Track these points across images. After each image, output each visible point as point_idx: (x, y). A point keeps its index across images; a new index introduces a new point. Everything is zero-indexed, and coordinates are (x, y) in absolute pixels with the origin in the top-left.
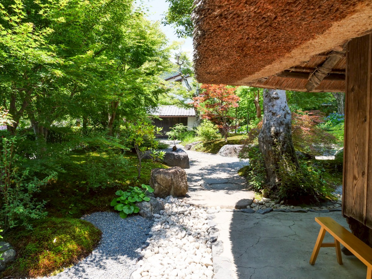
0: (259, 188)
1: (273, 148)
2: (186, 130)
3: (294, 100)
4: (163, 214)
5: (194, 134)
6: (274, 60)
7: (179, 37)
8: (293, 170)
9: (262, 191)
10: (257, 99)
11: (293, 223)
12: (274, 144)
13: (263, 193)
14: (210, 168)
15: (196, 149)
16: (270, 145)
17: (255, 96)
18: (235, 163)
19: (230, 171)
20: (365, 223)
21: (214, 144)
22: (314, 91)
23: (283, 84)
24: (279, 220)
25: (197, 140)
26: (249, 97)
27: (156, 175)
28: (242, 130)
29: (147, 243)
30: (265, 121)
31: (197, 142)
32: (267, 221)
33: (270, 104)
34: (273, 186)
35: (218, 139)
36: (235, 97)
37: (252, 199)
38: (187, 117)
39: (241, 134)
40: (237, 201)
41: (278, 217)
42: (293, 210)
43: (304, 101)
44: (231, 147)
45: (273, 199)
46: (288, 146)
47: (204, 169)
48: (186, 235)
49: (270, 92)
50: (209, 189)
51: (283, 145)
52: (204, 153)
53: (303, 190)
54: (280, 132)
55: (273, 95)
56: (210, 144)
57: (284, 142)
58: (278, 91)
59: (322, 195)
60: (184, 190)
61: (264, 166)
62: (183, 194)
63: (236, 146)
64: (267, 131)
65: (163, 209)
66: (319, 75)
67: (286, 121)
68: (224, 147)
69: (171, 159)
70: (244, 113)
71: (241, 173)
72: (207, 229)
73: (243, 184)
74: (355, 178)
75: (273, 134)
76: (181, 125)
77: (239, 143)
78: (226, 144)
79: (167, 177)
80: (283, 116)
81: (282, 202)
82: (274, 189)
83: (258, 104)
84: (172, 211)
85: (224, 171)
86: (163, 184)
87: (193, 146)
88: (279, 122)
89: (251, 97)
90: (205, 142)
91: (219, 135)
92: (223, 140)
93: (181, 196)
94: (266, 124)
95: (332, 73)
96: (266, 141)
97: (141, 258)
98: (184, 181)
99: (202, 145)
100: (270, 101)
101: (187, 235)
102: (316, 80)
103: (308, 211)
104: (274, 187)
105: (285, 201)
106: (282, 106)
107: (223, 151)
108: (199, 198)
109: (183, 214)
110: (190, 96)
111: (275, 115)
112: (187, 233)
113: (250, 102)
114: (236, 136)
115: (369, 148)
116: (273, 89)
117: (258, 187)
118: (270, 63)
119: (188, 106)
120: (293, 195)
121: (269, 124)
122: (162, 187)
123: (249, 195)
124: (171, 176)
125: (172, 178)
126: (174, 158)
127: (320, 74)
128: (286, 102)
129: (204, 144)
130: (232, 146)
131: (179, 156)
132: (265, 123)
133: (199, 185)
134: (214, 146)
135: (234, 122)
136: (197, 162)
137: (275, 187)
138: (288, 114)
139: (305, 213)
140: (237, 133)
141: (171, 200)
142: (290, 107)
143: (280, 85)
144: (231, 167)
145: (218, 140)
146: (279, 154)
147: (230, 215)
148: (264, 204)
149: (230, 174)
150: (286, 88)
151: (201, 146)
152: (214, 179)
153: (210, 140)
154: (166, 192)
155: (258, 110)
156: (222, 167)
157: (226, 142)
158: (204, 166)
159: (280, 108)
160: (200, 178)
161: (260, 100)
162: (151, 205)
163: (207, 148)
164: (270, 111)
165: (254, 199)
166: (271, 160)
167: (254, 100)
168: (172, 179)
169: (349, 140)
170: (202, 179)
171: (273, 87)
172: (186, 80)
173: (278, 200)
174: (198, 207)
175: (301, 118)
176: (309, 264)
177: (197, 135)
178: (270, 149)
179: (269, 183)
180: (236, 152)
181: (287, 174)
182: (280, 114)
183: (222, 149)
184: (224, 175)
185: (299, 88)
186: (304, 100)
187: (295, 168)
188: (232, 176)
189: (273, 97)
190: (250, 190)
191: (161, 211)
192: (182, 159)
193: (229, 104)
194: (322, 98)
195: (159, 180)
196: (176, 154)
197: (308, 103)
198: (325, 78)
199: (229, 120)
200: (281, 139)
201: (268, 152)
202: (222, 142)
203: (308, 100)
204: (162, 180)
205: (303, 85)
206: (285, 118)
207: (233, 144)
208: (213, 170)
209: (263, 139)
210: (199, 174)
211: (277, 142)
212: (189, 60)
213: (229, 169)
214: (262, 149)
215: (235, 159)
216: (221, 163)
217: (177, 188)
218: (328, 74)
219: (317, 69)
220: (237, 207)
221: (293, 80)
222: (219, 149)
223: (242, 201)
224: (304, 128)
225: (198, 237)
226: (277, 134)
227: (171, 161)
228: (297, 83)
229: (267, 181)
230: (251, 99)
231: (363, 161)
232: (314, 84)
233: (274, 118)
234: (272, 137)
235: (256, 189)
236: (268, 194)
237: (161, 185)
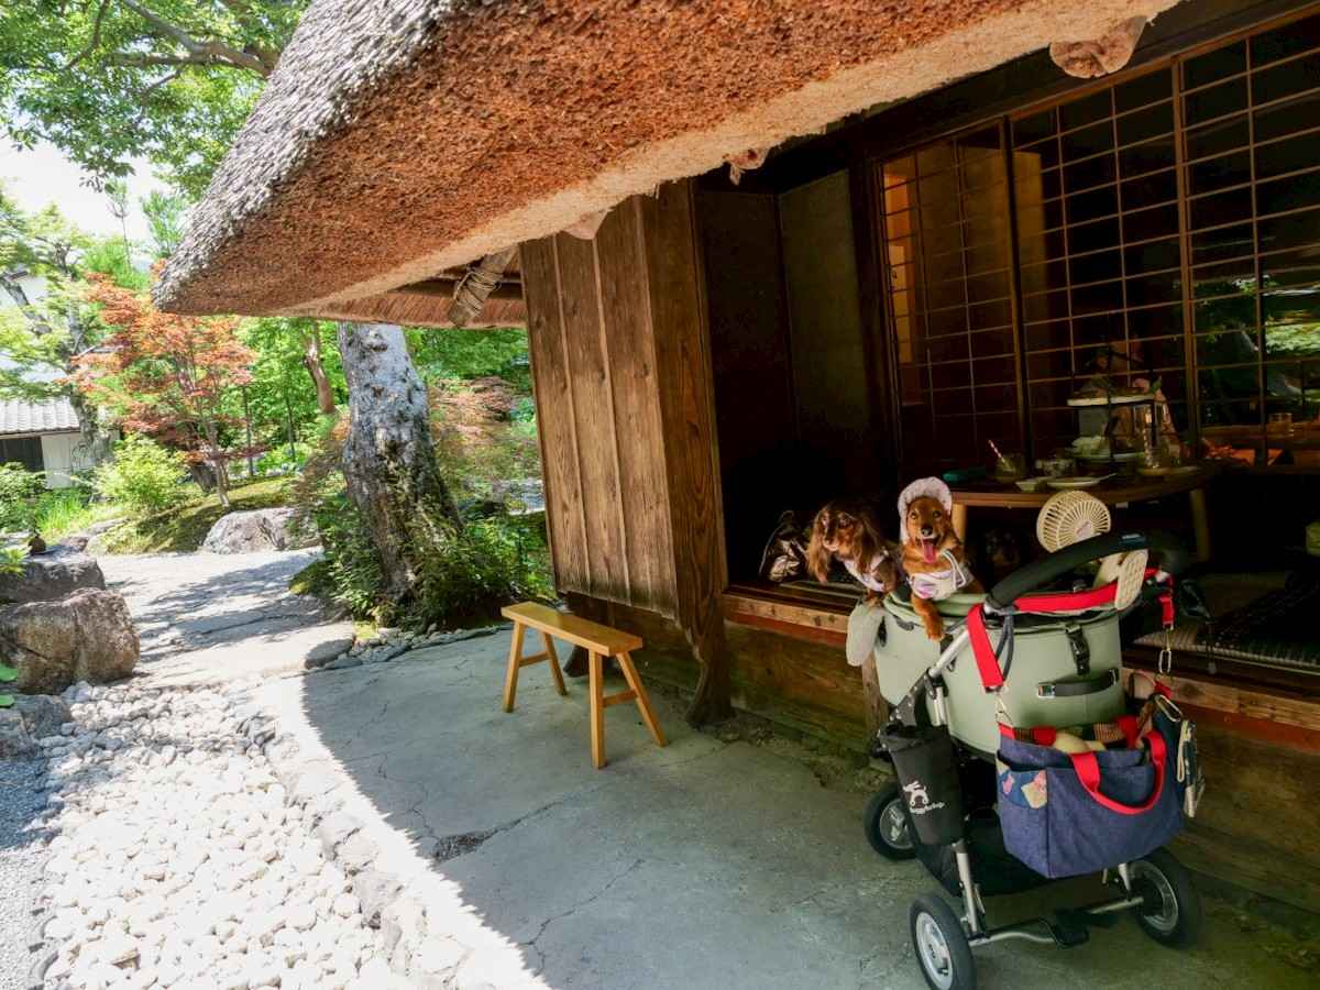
0: (364, 605)
1: (389, 489)
2: (38, 489)
3: (433, 353)
4: (72, 734)
5: (87, 496)
6: (372, 276)
7: (20, 148)
8: (448, 538)
9: (375, 612)
10: (313, 351)
11: (464, 659)
12: (390, 478)
13: (378, 618)
14: (188, 593)
15: (110, 549)
16: (378, 481)
17: (306, 342)
18: (270, 565)
19: (263, 589)
20: (591, 592)
21: (182, 520)
22: (471, 326)
23: (393, 309)
24: (430, 662)
25: (105, 516)
26: (285, 347)
27: (14, 625)
28: (273, 463)
29: (55, 803)
30: (357, 415)
31: (108, 523)
32: (398, 670)
33: (363, 365)
34: (402, 594)
35: (191, 501)
36: (236, 345)
37: (350, 637)
38: (38, 439)
39: (275, 477)
40: (307, 650)
41: (426, 657)
42: (460, 637)
43: (461, 354)
44: (251, 520)
45: (407, 628)
46: (427, 479)
47: (167, 599)
48: (175, 756)
49: (361, 332)
50: (205, 645)
51: (414, 478)
52: (147, 555)
53: (480, 584)
54: (403, 441)
55: (367, 341)
56: (166, 523)
57: (417, 467)
58: (383, 328)
59: (528, 591)
60: (128, 654)
61: (371, 543)
62: (125, 668)
63: (266, 513)
64: (366, 443)
65: (69, 719)
66: (476, 288)
67: (414, 410)
68: (224, 524)
69: (30, 585)
70: (271, 404)
71: (301, 584)
72: (237, 726)
73: (314, 612)
74: (565, 508)
75: (382, 448)
76: (13, 468)
77: (273, 502)
78: (229, 511)
79: (59, 622)
80: (405, 397)
81: (433, 626)
82: (407, 599)
83: (320, 370)
84: (105, 719)
85: (244, 591)
86: (47, 649)
87: (93, 540)
88: (396, 414)
89: (293, 348)
90: (141, 518)
91: (193, 489)
92: (213, 500)
93: (117, 679)
94: (360, 423)
95: (506, 281)
96: (367, 470)
97: (50, 836)
98: (123, 625)
99: (133, 531)
100: (363, 357)
101: (179, 755)
102: (471, 298)
103: (498, 630)
104: (405, 595)
105: (439, 623)
106: (397, 370)
107: (222, 538)
108: (186, 669)
109: (146, 716)
110: (47, 352)
111: (383, 394)
112: (179, 749)
113: (292, 364)
114: (257, 485)
115: (578, 440)
116: (367, 322)
117: (361, 603)
118: (364, 279)
119: (37, 393)
120: (457, 604)
121: (369, 421)
122: (44, 661)
123: (340, 632)
124: (75, 619)
125: (76, 625)
126: (46, 579)
127: (479, 286)
128: (407, 359)
129: (139, 525)
130: (250, 514)
131: (64, 568)
132: (357, 420)
133: (168, 642)
134: (183, 523)
135: (244, 438)
136: (132, 583)
137: (409, 595)
138: (418, 390)
139: (491, 637)
140: (257, 474)
141: (88, 693)
142: (425, 373)
143: (386, 313)
144: (264, 578)
145: (194, 506)
146: (406, 504)
147: (297, 684)
148: (386, 643)
149: (264, 596)
150: (402, 321)
151: (129, 534)
152: (214, 619)
153: (161, 510)
154: (60, 676)
155: (324, 389)
156: (232, 583)
157: (227, 505)
158: (164, 592)
159: (394, 375)
160: (164, 624)
161: (322, 356)
162: (24, 715)
163: (155, 537)
164: (367, 386)
165: (355, 637)
166: (388, 522)
167: (304, 358)
168: (78, 629)
169: (546, 432)
170: (171, 625)
171: (368, 319)
172: (19, 289)
173: (421, 627)
174: (190, 688)
175: (452, 400)
176: (502, 712)
177: (98, 499)
178: (380, 492)
179: (392, 588)
180: (268, 533)
181: (436, 553)
182: (396, 390)
183: (216, 532)
184: (246, 603)
185: (436, 321)
186: (461, 351)
187: (453, 535)
188: (272, 601)
189: (371, 346)
190: (341, 619)
191: (64, 725)
192: (75, 579)
193: (218, 375)
194: (509, 342)
195: (29, 640)
196: (47, 563)
197: (473, 359)
198: (491, 295)
199: (222, 433)
200: (407, 461)
201: (375, 502)
202: (209, 508)
203: (471, 349)
204: (40, 637)
205: (443, 313)
206: (411, 402)
207: (251, 508)
208: (201, 595)
209: (357, 466)
210: (156, 614)
211: (397, 469)
212: (17, 208)
213: (256, 583)
214: (359, 497)
215: (268, 556)
216: (222, 574)
217: (98, 654)
218: (497, 284)
219: (471, 273)
220: (309, 664)
221: (416, 298)
222: (203, 534)
223: (320, 647)
224: (466, 429)
225: (216, 748)
226: (395, 448)
227: (31, 589)
228: (429, 307)
229: (386, 583)
230: (290, 354)
231: (572, 469)
232: (468, 310)
233: (381, 404)
234: (381, 458)
235: (355, 614)
236: (393, 617)
237: (39, 655)
